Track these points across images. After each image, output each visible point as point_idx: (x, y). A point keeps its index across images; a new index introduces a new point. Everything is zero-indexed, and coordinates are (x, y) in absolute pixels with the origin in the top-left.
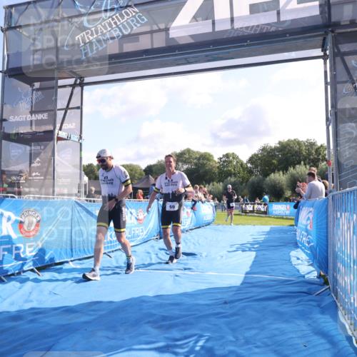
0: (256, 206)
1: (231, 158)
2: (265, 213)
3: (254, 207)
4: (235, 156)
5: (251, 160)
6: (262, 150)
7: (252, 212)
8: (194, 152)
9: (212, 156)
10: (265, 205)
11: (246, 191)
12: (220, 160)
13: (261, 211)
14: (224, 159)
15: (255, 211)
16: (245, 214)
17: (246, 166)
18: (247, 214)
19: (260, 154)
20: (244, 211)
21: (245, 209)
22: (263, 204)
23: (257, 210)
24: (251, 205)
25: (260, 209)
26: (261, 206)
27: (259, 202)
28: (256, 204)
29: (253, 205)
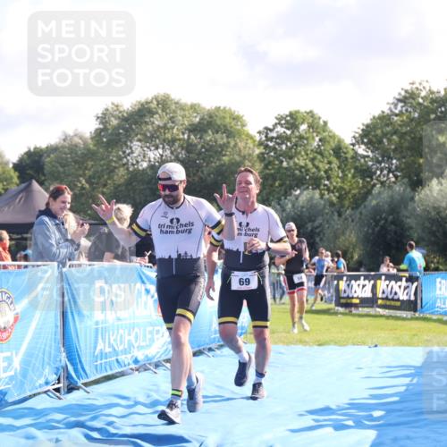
0: (382, 285)
1: (303, 127)
2: (412, 306)
3: (374, 288)
4: (316, 125)
5: (369, 135)
6: (403, 100)
7: (370, 302)
8: (182, 108)
9: (237, 118)
10: (411, 279)
11: (351, 237)
12: (266, 137)
13: (398, 300)
14: (280, 130)
15: (380, 302)
16: (347, 311)
17: (351, 153)
18: (354, 311)
19: (396, 115)
20: (342, 301)
21: (345, 295)
22: (404, 279)
23: (387, 298)
24: (367, 282)
25: (396, 293)
26: (399, 283)
27: (393, 271)
28: (383, 277)
29: (372, 282)
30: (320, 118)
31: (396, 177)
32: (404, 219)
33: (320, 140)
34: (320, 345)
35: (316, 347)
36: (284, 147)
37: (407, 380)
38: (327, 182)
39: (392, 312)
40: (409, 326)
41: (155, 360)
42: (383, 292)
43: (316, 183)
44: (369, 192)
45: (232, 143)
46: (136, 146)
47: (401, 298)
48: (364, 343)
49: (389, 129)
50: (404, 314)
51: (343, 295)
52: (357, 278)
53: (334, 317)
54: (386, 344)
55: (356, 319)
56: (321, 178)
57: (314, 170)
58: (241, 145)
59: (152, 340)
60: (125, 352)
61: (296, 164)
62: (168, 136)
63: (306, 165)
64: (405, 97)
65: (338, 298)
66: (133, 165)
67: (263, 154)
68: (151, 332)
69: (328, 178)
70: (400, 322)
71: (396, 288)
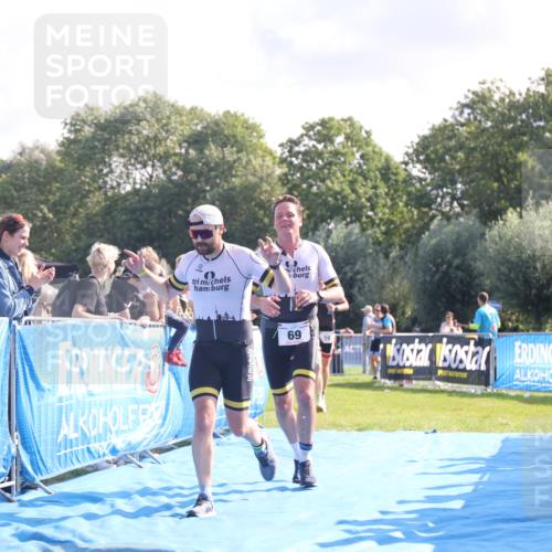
0: (443, 350)
1: (340, 139)
2: (483, 378)
3: (432, 354)
4: (357, 137)
5: (430, 149)
7: (427, 373)
8: (178, 111)
9: (252, 128)
10: (481, 343)
11: (401, 286)
12: (290, 151)
13: (464, 370)
14: (308, 143)
15: (440, 372)
16: (397, 384)
17: (402, 175)
18: (406, 384)
19: (462, 125)
20: (391, 371)
21: (395, 363)
22: (472, 342)
23: (449, 368)
24: (423, 346)
25: (461, 361)
26: (466, 348)
27: (458, 332)
28: (445, 340)
29: (430, 346)
30: (361, 128)
31: (462, 206)
32: (472, 263)
33: (362, 157)
34: (360, 430)
35: (355, 433)
36: (314, 166)
37: (475, 478)
38: (370, 213)
39: (455, 386)
40: (478, 405)
41: (140, 449)
42: (445, 360)
43: (356, 214)
44: (426, 227)
45: (245, 160)
46: (117, 162)
47: (468, 368)
48: (419, 428)
49: (453, 143)
50: (472, 389)
51: (391, 363)
52: (410, 341)
53: (379, 392)
54: (447, 429)
55: (408, 396)
56: (363, 207)
57: (353, 196)
58: (256, 162)
59: (137, 423)
60: (99, 438)
61: (329, 189)
62: (160, 150)
63: (343, 190)
64: (473, 102)
65: (385, 367)
66: (112, 188)
67: (286, 175)
68: (134, 412)
69: (373, 208)
70: (466, 400)
71: (462, 354)
